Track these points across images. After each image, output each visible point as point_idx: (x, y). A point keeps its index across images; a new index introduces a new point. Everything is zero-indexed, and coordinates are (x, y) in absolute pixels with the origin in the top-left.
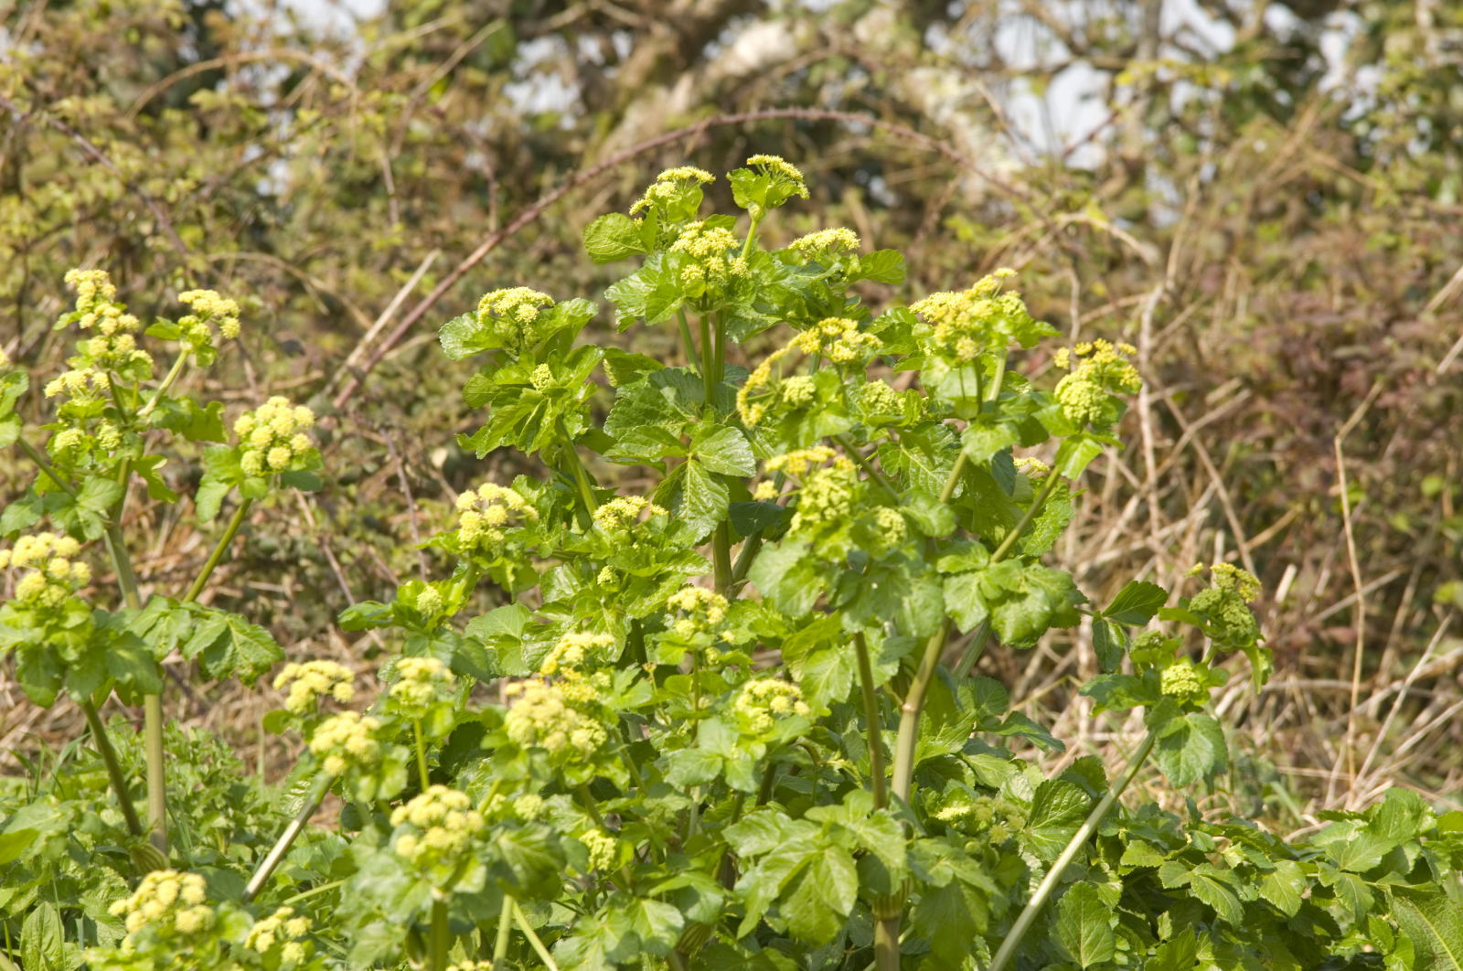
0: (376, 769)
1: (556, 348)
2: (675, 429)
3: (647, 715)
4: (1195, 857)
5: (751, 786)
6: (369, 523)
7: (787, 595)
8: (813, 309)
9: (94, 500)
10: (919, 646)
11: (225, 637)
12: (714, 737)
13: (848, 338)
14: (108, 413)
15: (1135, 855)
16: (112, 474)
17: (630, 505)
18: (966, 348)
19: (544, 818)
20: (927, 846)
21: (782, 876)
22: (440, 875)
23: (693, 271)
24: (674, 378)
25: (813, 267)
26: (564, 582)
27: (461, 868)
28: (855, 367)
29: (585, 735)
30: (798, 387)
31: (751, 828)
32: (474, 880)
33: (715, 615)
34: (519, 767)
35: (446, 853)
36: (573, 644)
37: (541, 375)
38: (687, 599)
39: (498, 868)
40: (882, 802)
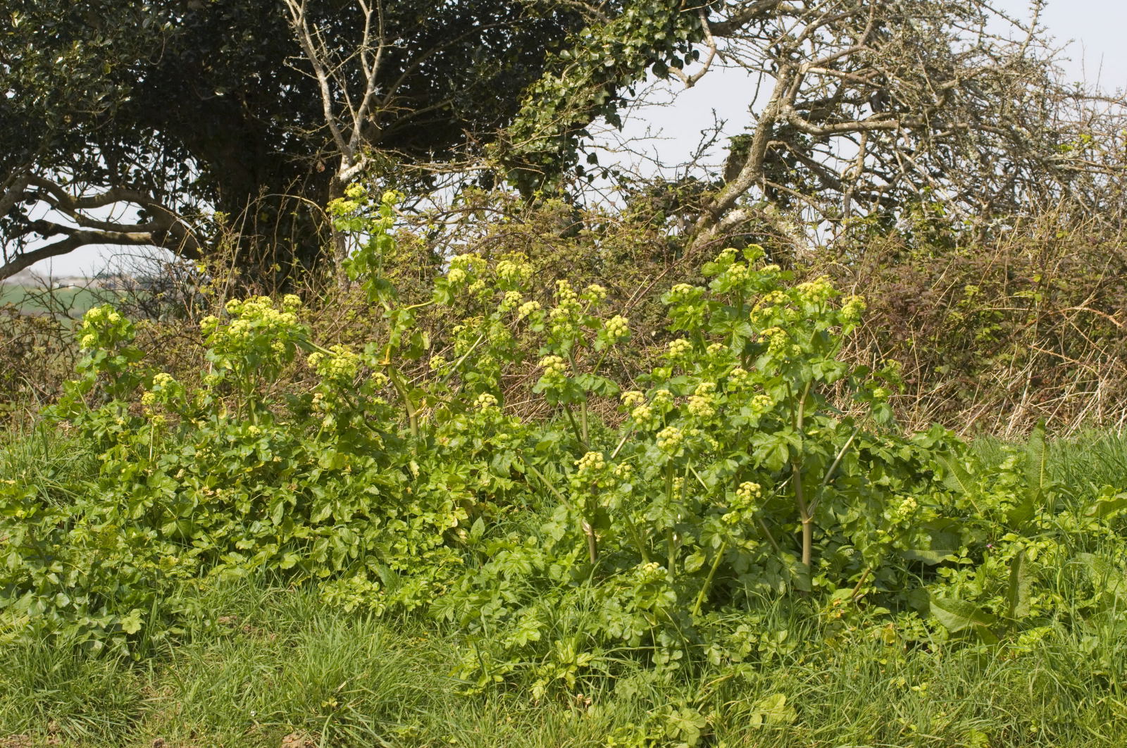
0: (651, 422)
1: (695, 301)
2: (729, 324)
3: (725, 406)
4: (881, 445)
5: (757, 426)
6: (633, 353)
7: (767, 371)
8: (768, 289)
9: (566, 346)
10: (804, 384)
11: (604, 385)
12: (745, 412)
13: (780, 296)
14: (569, 321)
15: (863, 445)
16: (570, 338)
17: (718, 346)
18: (816, 298)
19: (699, 435)
20: (807, 442)
21: (767, 451)
22: (671, 452)
23: (734, 278)
24: (729, 310)
25: (768, 276)
26: (698, 368)
27: (677, 450)
28: (782, 305)
29: (710, 412)
30: (768, 311)
31: (757, 438)
32: (681, 453)
33: (744, 377)
34: (693, 420)
35: (672, 446)
36: (703, 386)
37: (690, 309)
38: (736, 372)
39: (687, 450)
40: (795, 429)
